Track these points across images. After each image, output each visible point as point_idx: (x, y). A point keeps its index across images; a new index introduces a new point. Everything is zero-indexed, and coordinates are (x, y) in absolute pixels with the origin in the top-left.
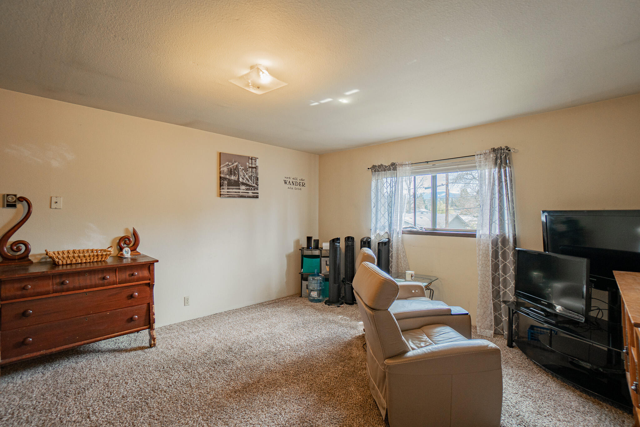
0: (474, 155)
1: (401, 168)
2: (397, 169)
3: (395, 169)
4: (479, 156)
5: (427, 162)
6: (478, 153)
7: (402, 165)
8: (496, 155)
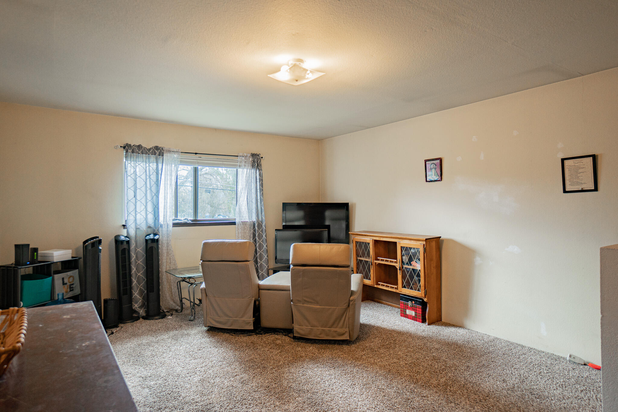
0: (238, 156)
1: (169, 155)
2: (164, 155)
3: (161, 154)
4: (241, 157)
5: (196, 154)
6: (241, 154)
7: (169, 151)
8: (254, 159)
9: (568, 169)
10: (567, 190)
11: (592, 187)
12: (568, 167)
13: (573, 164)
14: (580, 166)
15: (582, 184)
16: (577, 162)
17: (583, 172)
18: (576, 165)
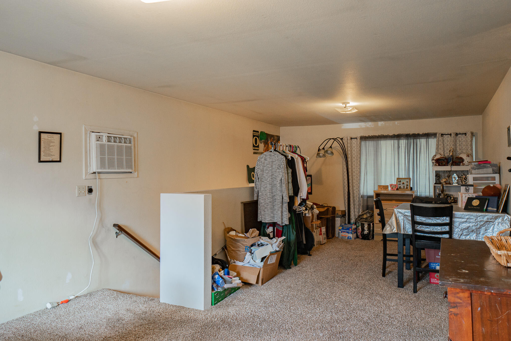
9: (43, 141)
10: (41, 160)
11: (58, 159)
12: (44, 140)
13: (47, 138)
14: (51, 140)
15: (52, 155)
16: (50, 137)
17: (53, 146)
18: (49, 139)
